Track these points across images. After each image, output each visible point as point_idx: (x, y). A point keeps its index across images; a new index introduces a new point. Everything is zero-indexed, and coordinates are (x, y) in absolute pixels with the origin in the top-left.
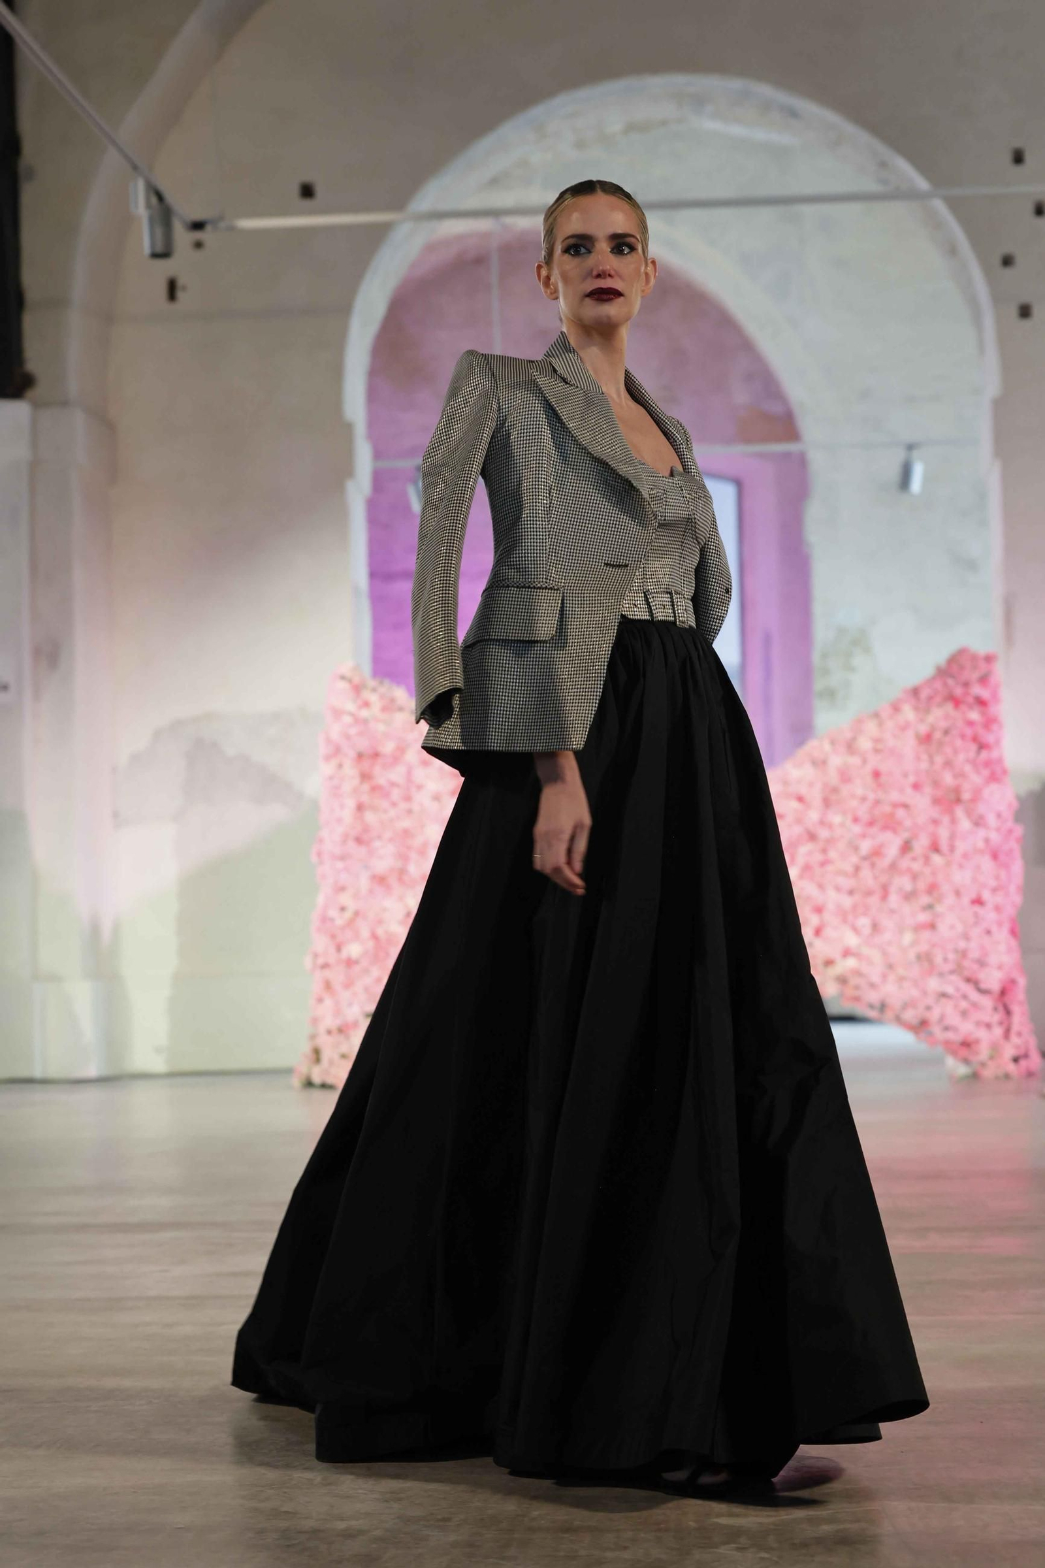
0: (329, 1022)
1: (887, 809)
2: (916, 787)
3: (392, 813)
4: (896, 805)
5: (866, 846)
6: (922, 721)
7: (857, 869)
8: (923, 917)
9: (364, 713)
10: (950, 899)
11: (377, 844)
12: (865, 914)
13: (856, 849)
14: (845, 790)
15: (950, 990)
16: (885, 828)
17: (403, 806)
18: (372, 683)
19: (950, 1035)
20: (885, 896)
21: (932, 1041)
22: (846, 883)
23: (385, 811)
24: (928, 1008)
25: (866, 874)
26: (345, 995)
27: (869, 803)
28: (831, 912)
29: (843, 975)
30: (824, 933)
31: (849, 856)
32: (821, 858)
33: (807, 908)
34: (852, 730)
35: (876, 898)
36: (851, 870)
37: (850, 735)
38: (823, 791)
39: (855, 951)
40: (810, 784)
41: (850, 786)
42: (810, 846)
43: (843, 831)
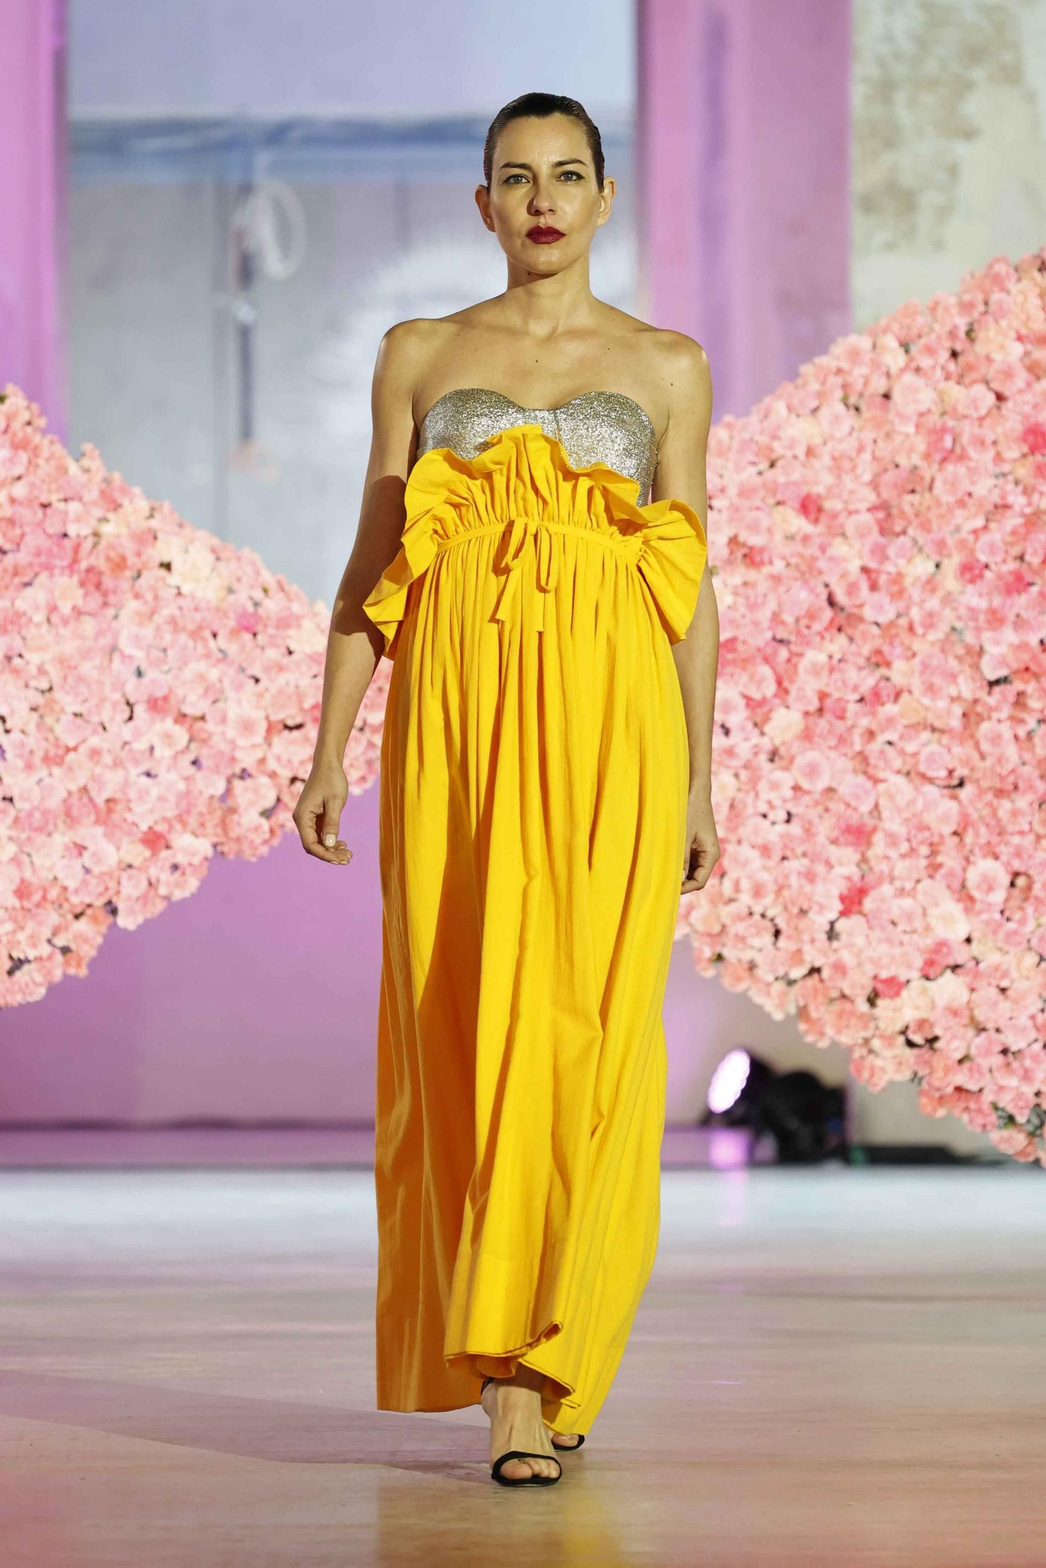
7: (972, 713)
14: (944, 484)
22: (938, 756)
27: (1013, 521)
28: (892, 840)
29: (922, 1024)
30: (868, 904)
31: (953, 677)
32: (868, 681)
33: (824, 829)
34: (966, 307)
35: (1023, 802)
36: (956, 723)
37: (962, 323)
38: (875, 485)
39: (961, 955)
40: (838, 465)
41: (950, 467)
42: (838, 645)
43: (933, 603)
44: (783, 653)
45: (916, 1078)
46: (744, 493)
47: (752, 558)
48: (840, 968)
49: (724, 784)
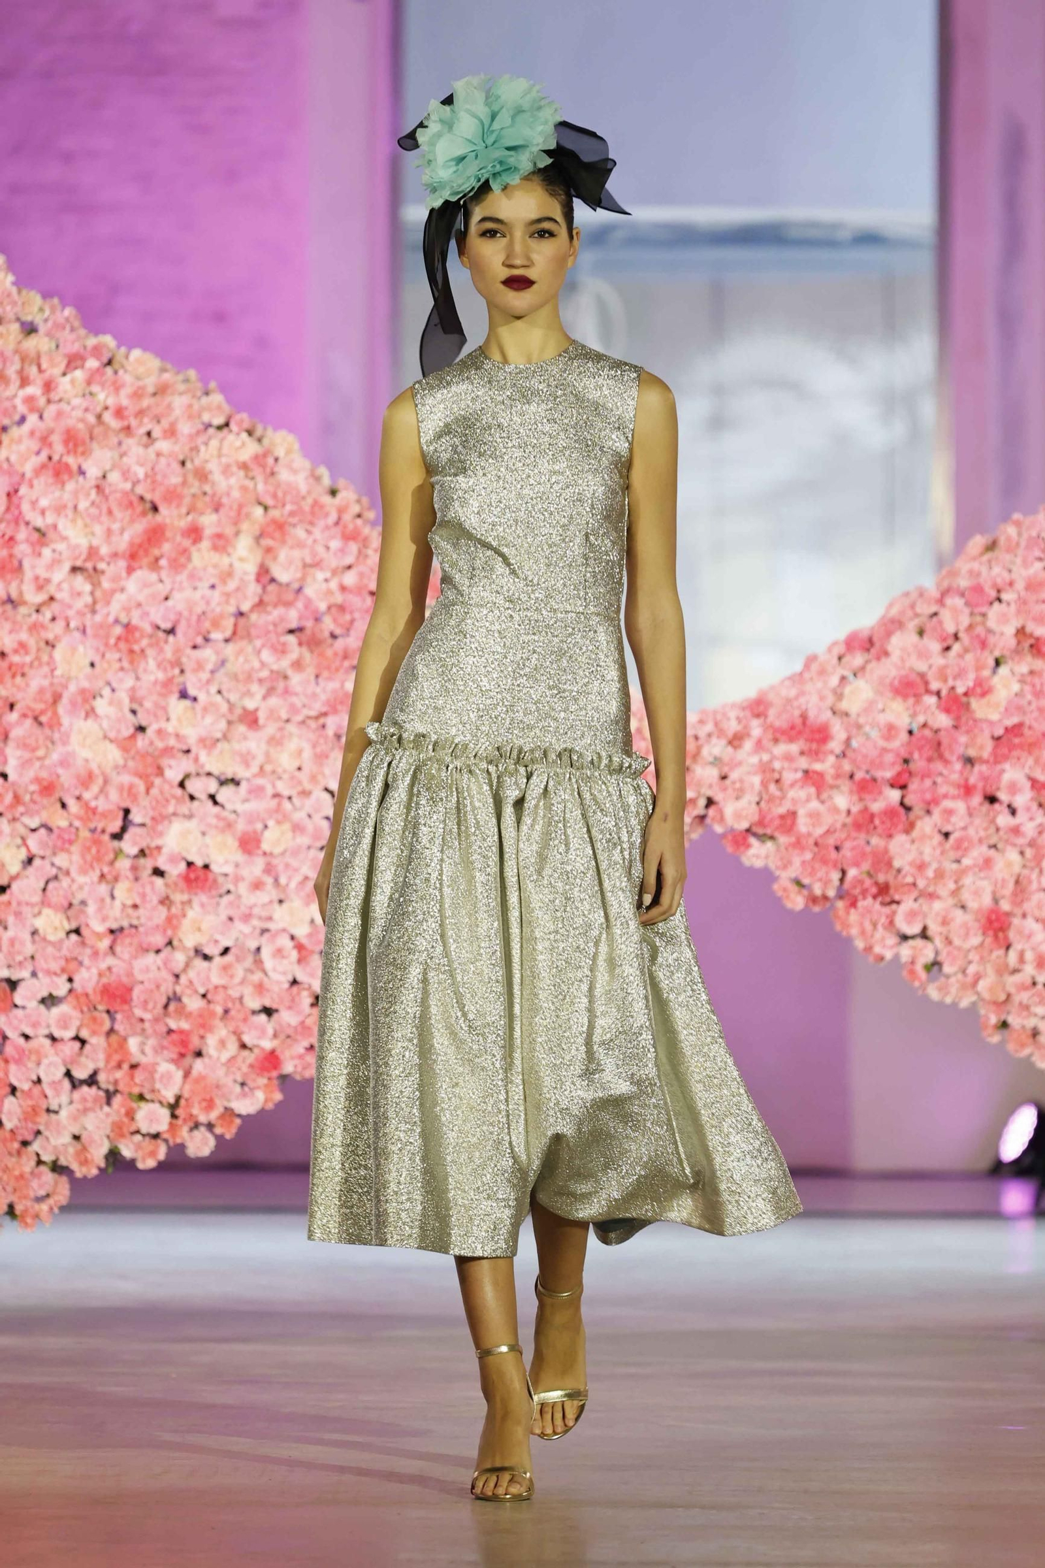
47: (1038, 648)
49: (1010, 861)
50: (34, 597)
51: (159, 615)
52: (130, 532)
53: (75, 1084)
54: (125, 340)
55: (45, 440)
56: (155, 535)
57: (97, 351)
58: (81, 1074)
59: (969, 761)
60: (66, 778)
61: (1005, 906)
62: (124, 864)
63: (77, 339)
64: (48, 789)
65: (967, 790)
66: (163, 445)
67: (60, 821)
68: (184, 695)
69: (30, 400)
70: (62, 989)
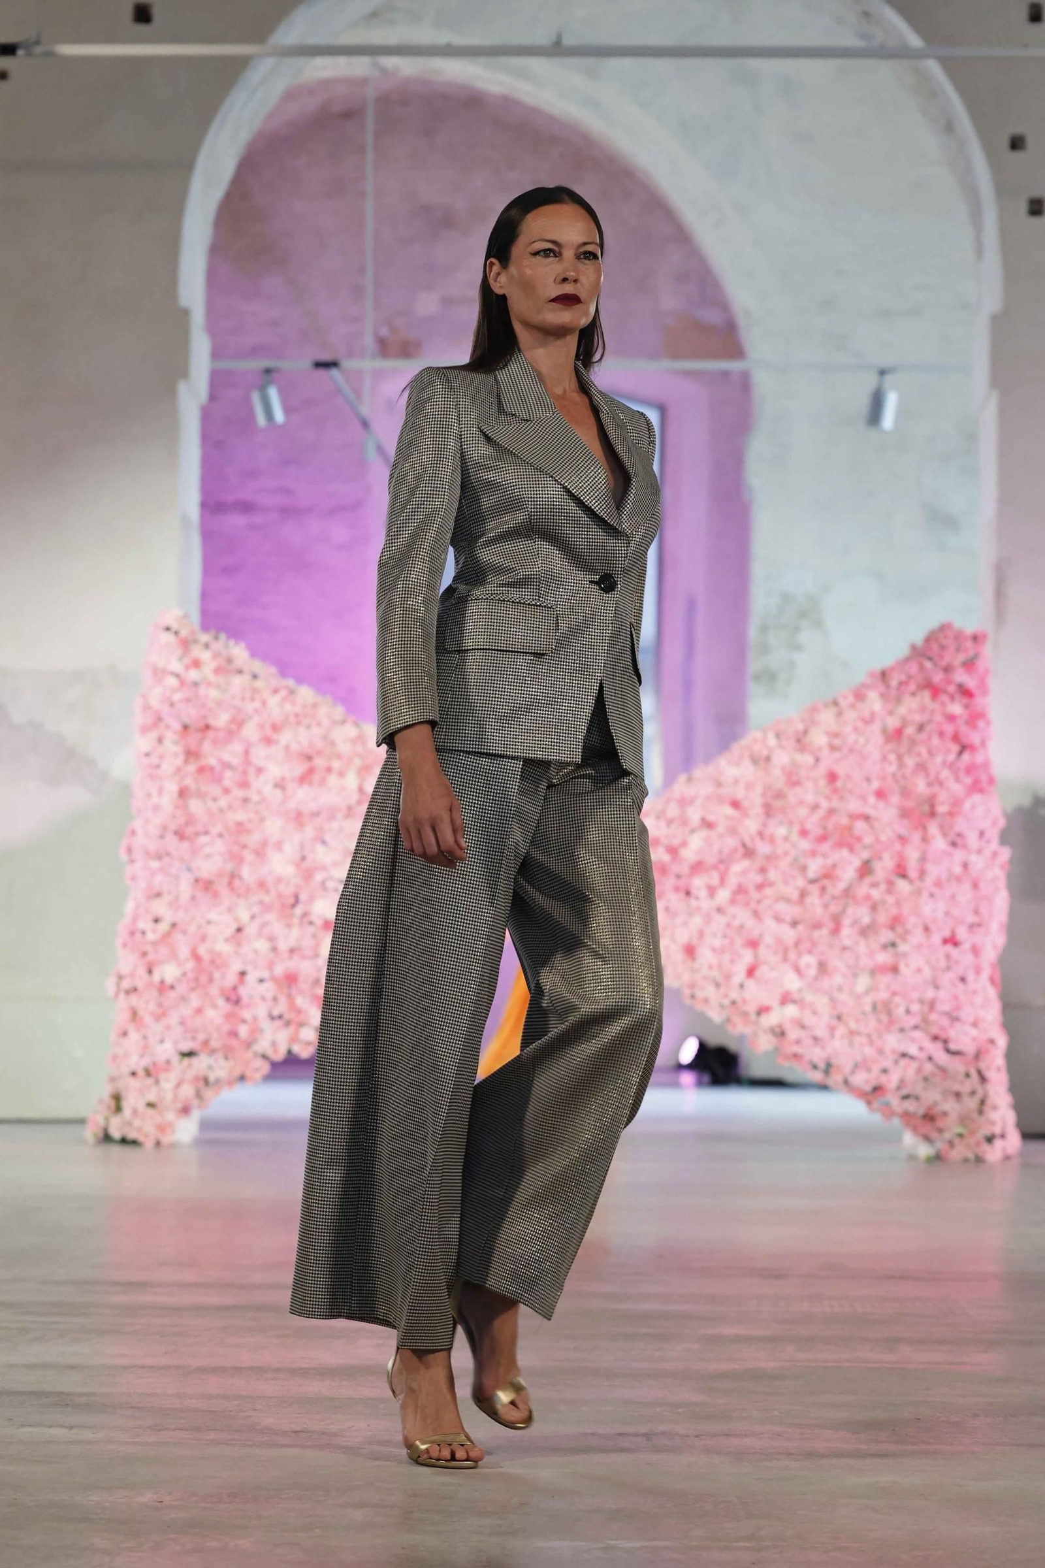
0: (135, 1061)
1: (845, 821)
2: (880, 794)
3: (223, 802)
4: (854, 817)
5: (815, 867)
6: (891, 713)
7: (803, 894)
8: (883, 958)
9: (193, 675)
10: (917, 937)
11: (204, 839)
12: (810, 952)
13: (804, 869)
14: (793, 795)
15: (913, 1050)
16: (840, 844)
17: (238, 793)
18: (204, 638)
19: (910, 1106)
20: (836, 930)
21: (888, 1112)
22: (788, 911)
23: (215, 799)
24: (885, 1071)
25: (814, 900)
26: (155, 1029)
27: (821, 813)
28: (768, 947)
29: (780, 1026)
30: (758, 973)
31: (794, 878)
32: (758, 879)
33: (739, 942)
34: (803, 720)
35: (825, 932)
36: (795, 895)
37: (800, 727)
38: (764, 795)
39: (796, 996)
40: (749, 787)
41: (798, 790)
42: (746, 863)
43: (787, 846)
44: (722, 867)
45: (777, 1050)
46: (708, 798)
47: (708, 825)
48: (744, 1002)
49: (697, 921)
50: (255, 797)
51: (313, 806)
52: (300, 768)
53: (272, 1018)
54: (300, 680)
55: (261, 726)
56: (311, 771)
57: (287, 687)
58: (276, 1013)
59: (679, 877)
60: (270, 880)
61: (695, 942)
62: (296, 920)
63: (276, 681)
64: (262, 885)
65: (677, 889)
66: (316, 730)
67: (267, 899)
68: (324, 842)
69: (256, 711)
70: (266, 974)
